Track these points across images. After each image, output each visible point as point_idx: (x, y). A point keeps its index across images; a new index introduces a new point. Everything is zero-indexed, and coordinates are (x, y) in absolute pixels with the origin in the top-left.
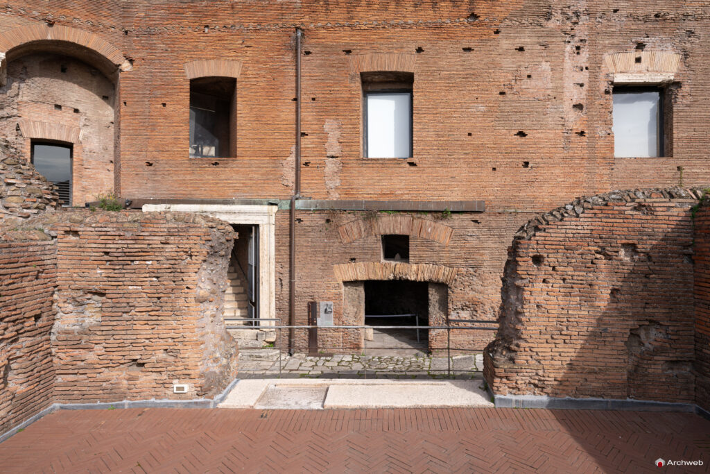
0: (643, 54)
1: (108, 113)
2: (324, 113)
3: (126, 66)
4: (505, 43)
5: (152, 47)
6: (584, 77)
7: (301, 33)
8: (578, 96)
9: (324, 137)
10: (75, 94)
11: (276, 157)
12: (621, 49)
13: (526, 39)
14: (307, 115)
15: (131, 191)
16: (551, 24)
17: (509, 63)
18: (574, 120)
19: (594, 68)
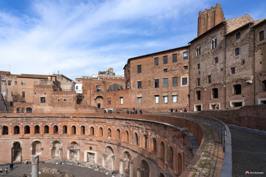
0: (139, 95)
1: (103, 100)
2: (117, 101)
3: (104, 97)
4: (129, 94)
5: (105, 95)
6: (135, 97)
7: (115, 94)
8: (134, 98)
9: (117, 103)
10: (100, 99)
11: (114, 104)
12: (138, 94)
13: (131, 94)
14: (116, 101)
15: (104, 107)
16: (133, 92)
17: (130, 96)
18: (134, 100)
19: (136, 96)
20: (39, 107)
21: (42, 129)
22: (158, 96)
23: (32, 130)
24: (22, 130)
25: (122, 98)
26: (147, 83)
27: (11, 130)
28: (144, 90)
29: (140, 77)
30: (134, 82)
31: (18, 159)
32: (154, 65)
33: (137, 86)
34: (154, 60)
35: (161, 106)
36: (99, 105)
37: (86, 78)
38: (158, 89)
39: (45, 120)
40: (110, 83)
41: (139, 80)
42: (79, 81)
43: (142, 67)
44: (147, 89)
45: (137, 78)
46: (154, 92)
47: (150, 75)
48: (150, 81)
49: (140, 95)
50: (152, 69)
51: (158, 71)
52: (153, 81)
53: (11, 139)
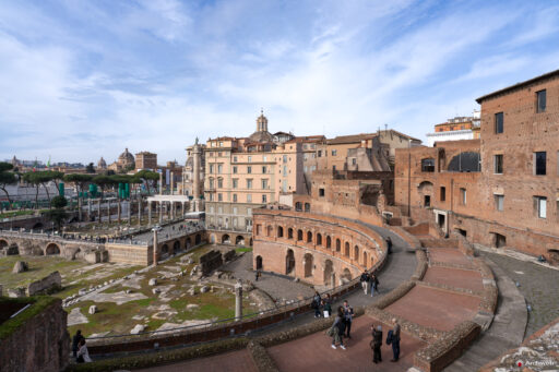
0: (498, 188)
1: (433, 190)
3: (434, 184)
4: (478, 184)
5: (436, 181)
6: (489, 192)
7: (453, 180)
8: (488, 196)
9: (455, 200)
11: (449, 202)
12: (495, 187)
13: (481, 184)
14: (454, 196)
16: (485, 181)
17: (478, 188)
18: (487, 201)
19: (491, 190)
20: (317, 203)
21: (314, 238)
22: (544, 198)
23: (305, 236)
24: (295, 235)
25: (464, 190)
26: (517, 162)
27: (285, 232)
28: (507, 178)
29: (501, 145)
30: (488, 154)
31: (292, 274)
32: (533, 111)
33: (493, 166)
34: (534, 99)
35: (551, 230)
36: (427, 199)
37: (457, 121)
38: (544, 178)
39: (318, 225)
40: (454, 151)
41: (498, 153)
42: (441, 130)
43: (506, 118)
44: (517, 178)
45: (494, 146)
46: (533, 185)
47: (524, 138)
48: (522, 156)
49: (500, 191)
50: (529, 125)
51: (544, 129)
52: (532, 157)
53: (286, 244)
